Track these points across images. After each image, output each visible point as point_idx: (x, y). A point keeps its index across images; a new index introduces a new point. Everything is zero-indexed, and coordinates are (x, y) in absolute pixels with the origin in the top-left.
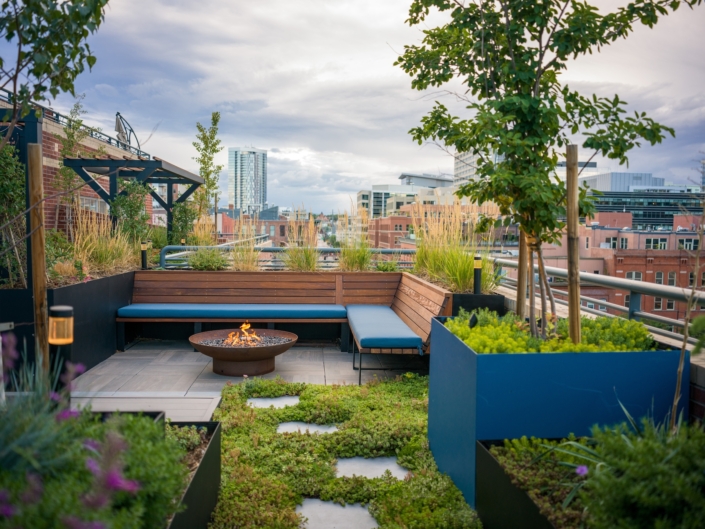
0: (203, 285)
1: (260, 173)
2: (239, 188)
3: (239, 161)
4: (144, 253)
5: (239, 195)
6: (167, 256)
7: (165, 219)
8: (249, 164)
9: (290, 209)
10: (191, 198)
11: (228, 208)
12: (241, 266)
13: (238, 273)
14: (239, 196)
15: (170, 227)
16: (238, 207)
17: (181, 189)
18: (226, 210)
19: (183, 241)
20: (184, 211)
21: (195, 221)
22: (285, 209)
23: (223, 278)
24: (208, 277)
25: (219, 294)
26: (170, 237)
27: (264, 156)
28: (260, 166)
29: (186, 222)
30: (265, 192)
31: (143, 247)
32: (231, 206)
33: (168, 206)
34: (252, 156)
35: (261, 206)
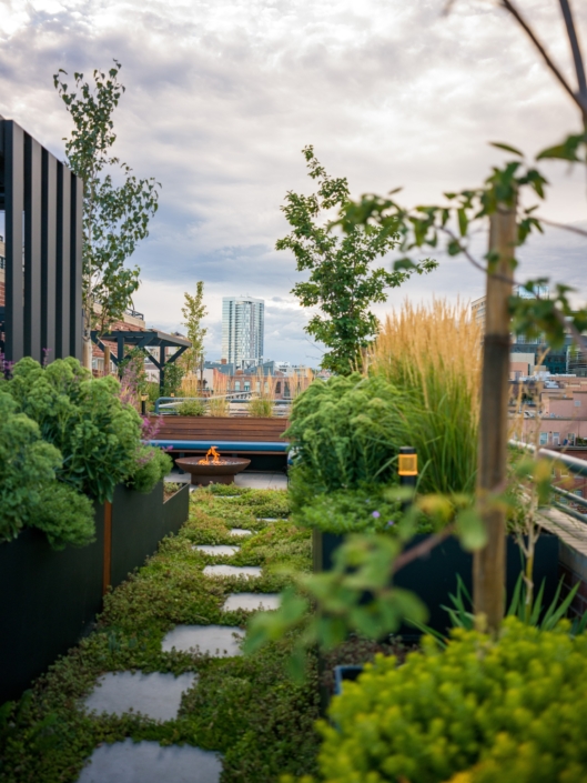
0: (186, 427)
1: (257, 325)
2: (233, 341)
3: (234, 312)
4: (143, 403)
5: (233, 348)
6: (160, 406)
7: (158, 375)
8: (245, 317)
9: (288, 364)
10: (180, 358)
11: (220, 362)
12: (215, 413)
13: (213, 418)
14: (233, 350)
15: (162, 383)
16: (233, 362)
17: (172, 351)
18: (218, 365)
19: (172, 395)
20: (174, 369)
21: (183, 378)
22: (282, 364)
23: (201, 421)
24: (190, 420)
25: (198, 433)
26: (162, 393)
27: (261, 305)
28: (257, 317)
29: (175, 379)
30: (261, 345)
31: (144, 398)
32: (224, 361)
33: (160, 365)
34: (248, 306)
35: (257, 360)
